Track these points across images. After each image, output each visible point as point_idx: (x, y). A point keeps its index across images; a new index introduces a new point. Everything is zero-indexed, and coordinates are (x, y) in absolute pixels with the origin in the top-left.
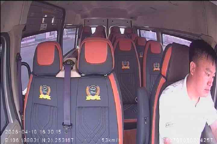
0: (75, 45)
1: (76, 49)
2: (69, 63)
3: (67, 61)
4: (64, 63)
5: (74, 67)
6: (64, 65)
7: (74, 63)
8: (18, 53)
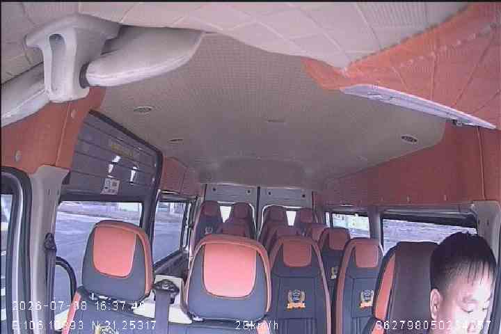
0: (182, 243)
1: (185, 252)
2: (167, 288)
3: (162, 282)
4: (154, 286)
5: (178, 299)
6: (155, 291)
7: (177, 290)
8: (48, 234)
